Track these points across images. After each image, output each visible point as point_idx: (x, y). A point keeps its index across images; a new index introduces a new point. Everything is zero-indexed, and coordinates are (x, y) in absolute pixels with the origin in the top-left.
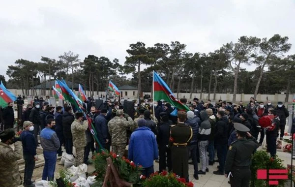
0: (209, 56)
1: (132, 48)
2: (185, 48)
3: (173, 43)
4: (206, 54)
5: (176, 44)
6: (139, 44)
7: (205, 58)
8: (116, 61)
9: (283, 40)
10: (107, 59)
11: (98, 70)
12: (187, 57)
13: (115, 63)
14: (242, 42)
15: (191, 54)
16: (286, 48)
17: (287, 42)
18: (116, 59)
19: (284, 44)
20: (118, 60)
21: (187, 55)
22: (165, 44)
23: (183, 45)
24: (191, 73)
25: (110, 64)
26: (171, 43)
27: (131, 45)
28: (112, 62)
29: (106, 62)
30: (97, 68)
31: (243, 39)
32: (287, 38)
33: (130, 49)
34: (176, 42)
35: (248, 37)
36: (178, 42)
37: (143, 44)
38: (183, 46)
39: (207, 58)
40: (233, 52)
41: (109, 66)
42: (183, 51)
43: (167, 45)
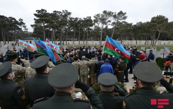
0: (83, 20)
1: (38, 13)
2: (71, 14)
3: (63, 11)
4: (82, 19)
5: (65, 12)
6: (43, 10)
7: (81, 21)
8: (21, 20)
9: (124, 14)
10: (14, 19)
11: (9, 26)
12: (71, 20)
13: (20, 22)
14: (104, 13)
15: (73, 18)
16: (125, 18)
17: (126, 15)
18: (21, 19)
19: (124, 16)
20: (22, 20)
21: (71, 19)
22: (59, 12)
23: (70, 12)
24: (72, 29)
25: (16, 22)
26: (62, 11)
27: (37, 11)
28: (18, 21)
29: (13, 21)
30: (8, 25)
31: (105, 12)
32: (125, 13)
33: (36, 13)
34: (65, 11)
35: (108, 11)
36: (67, 11)
37: (45, 10)
38: (70, 14)
39: (82, 21)
40: (100, 19)
41: (15, 23)
42: (70, 16)
43: (60, 12)
